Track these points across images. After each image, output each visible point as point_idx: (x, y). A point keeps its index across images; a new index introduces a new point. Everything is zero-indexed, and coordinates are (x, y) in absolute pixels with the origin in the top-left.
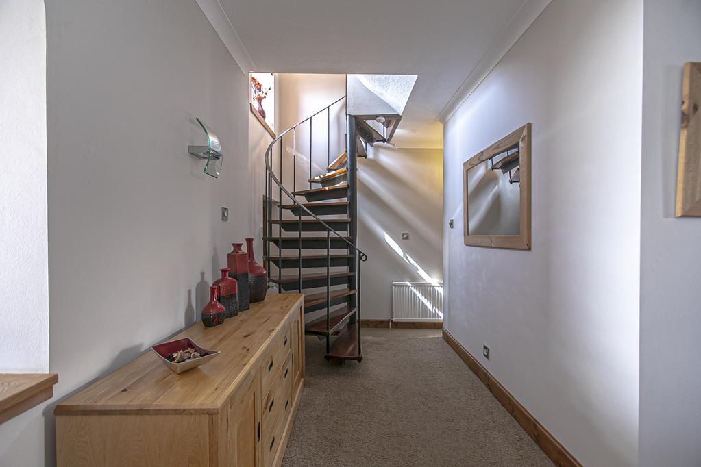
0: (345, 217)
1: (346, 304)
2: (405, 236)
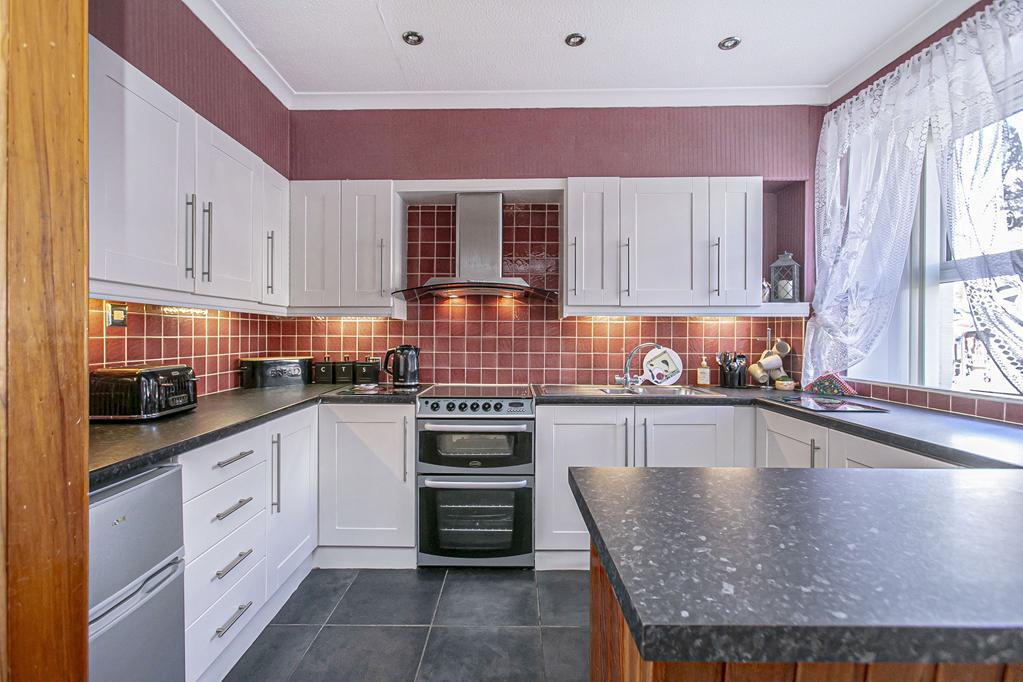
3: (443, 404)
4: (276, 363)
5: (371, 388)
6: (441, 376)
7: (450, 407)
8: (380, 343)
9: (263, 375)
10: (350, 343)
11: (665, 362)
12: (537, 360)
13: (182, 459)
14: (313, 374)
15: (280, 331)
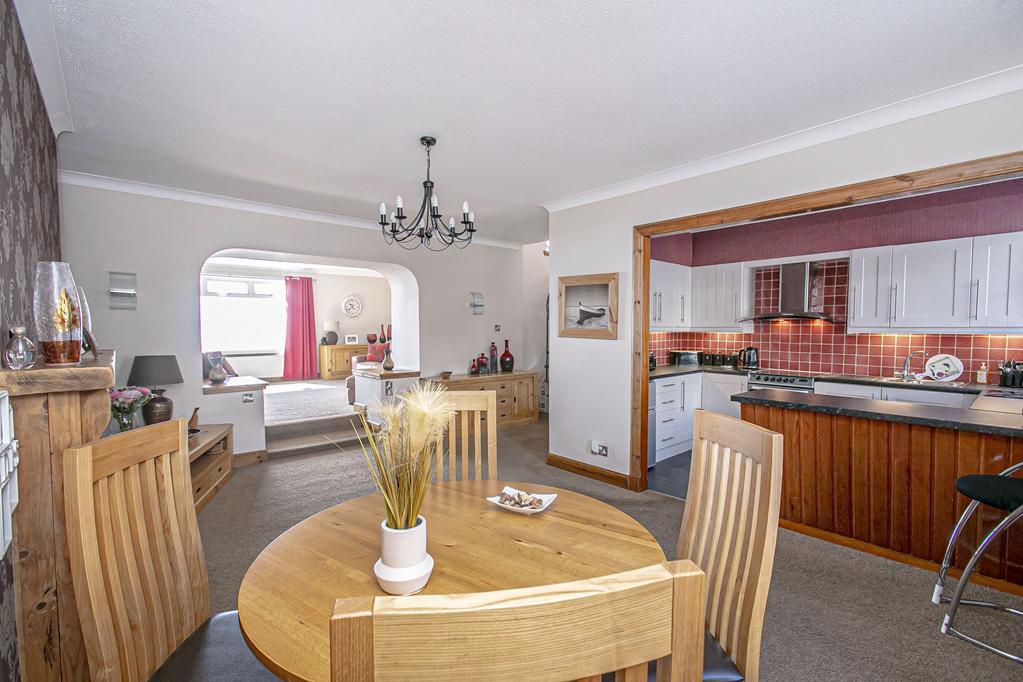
3: (762, 377)
4: (685, 354)
5: (729, 368)
6: (765, 365)
7: (766, 379)
8: (738, 345)
9: (679, 360)
10: (722, 345)
11: (947, 365)
12: (838, 358)
13: (655, 380)
14: (702, 359)
15: (687, 338)
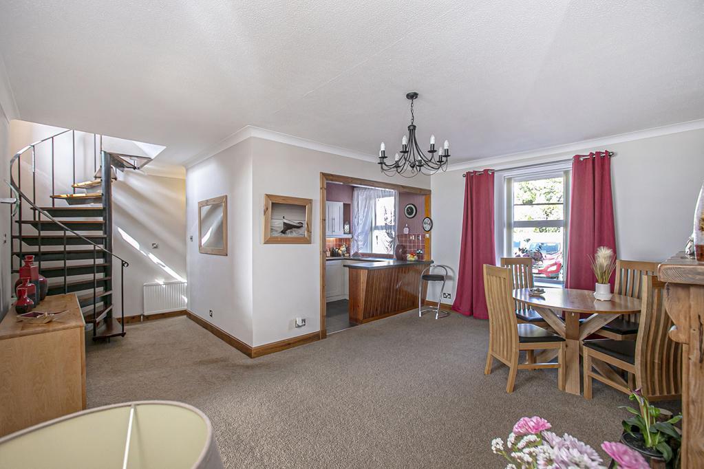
0: (100, 233)
1: (102, 303)
2: (155, 246)
